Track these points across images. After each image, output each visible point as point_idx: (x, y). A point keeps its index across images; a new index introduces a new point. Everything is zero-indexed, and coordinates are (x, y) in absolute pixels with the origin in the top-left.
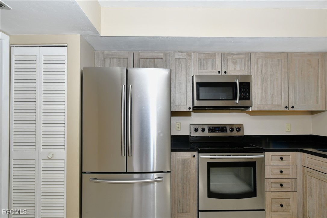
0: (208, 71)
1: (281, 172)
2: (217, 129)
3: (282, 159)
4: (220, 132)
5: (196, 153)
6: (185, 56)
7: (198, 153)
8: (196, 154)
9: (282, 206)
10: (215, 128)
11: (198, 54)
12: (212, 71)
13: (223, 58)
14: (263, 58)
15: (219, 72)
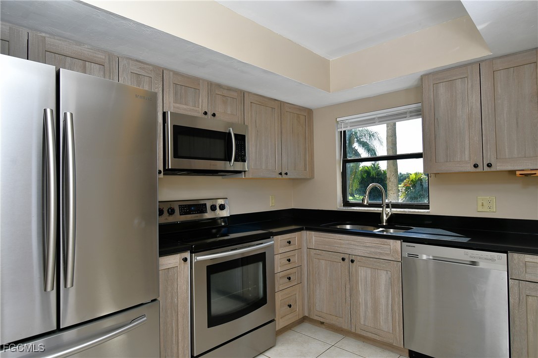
0: (188, 107)
1: (289, 260)
2: (193, 208)
3: (289, 242)
4: (198, 213)
5: (187, 253)
6: (150, 72)
7: (191, 253)
8: (187, 255)
9: (290, 306)
10: (190, 206)
11: (171, 73)
12: (195, 108)
13: (210, 90)
14: (257, 103)
15: (205, 113)
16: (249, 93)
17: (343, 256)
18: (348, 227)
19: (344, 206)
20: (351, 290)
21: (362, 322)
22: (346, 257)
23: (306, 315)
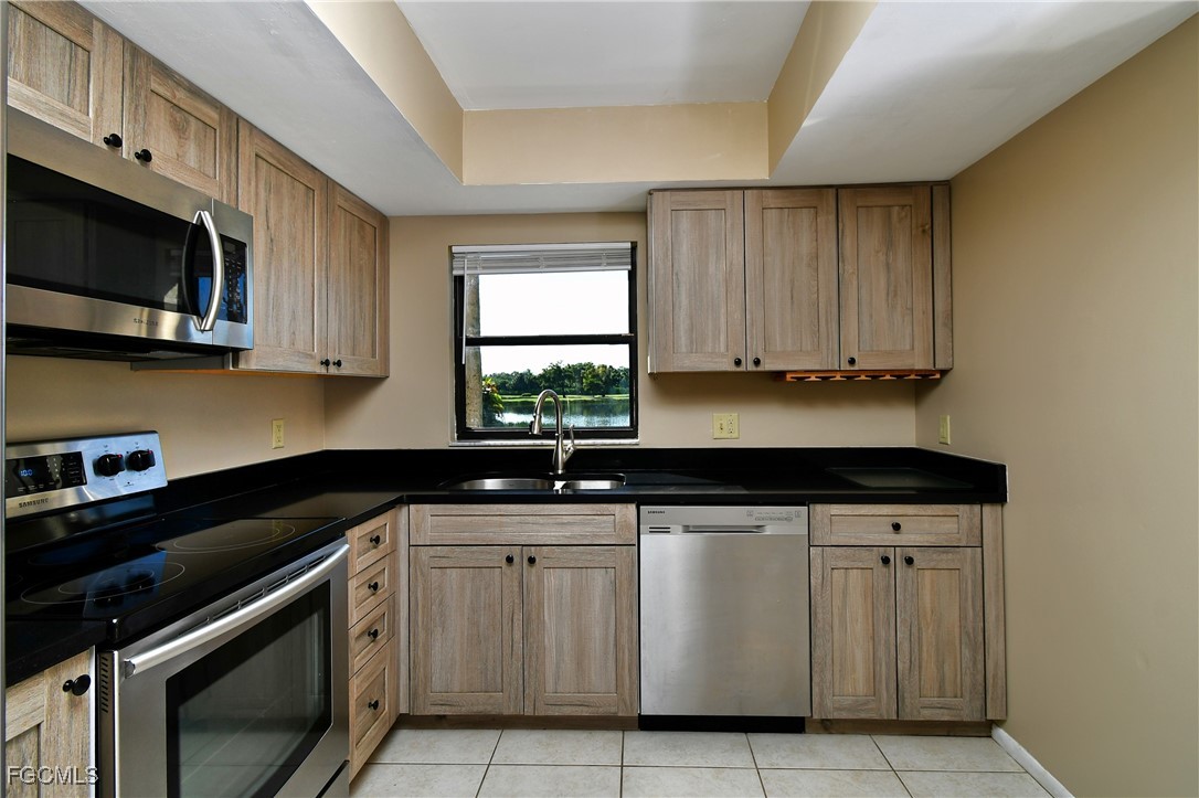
0: (43, 99)
1: (374, 586)
3: (377, 540)
4: (45, 489)
7: (103, 650)
9: (375, 706)
12: (68, 110)
13: (132, 70)
14: (273, 162)
15: (114, 141)
16: (252, 127)
17: (507, 551)
18: (491, 484)
19: (460, 438)
20: (526, 622)
21: (550, 686)
22: (515, 552)
23: (404, 709)
